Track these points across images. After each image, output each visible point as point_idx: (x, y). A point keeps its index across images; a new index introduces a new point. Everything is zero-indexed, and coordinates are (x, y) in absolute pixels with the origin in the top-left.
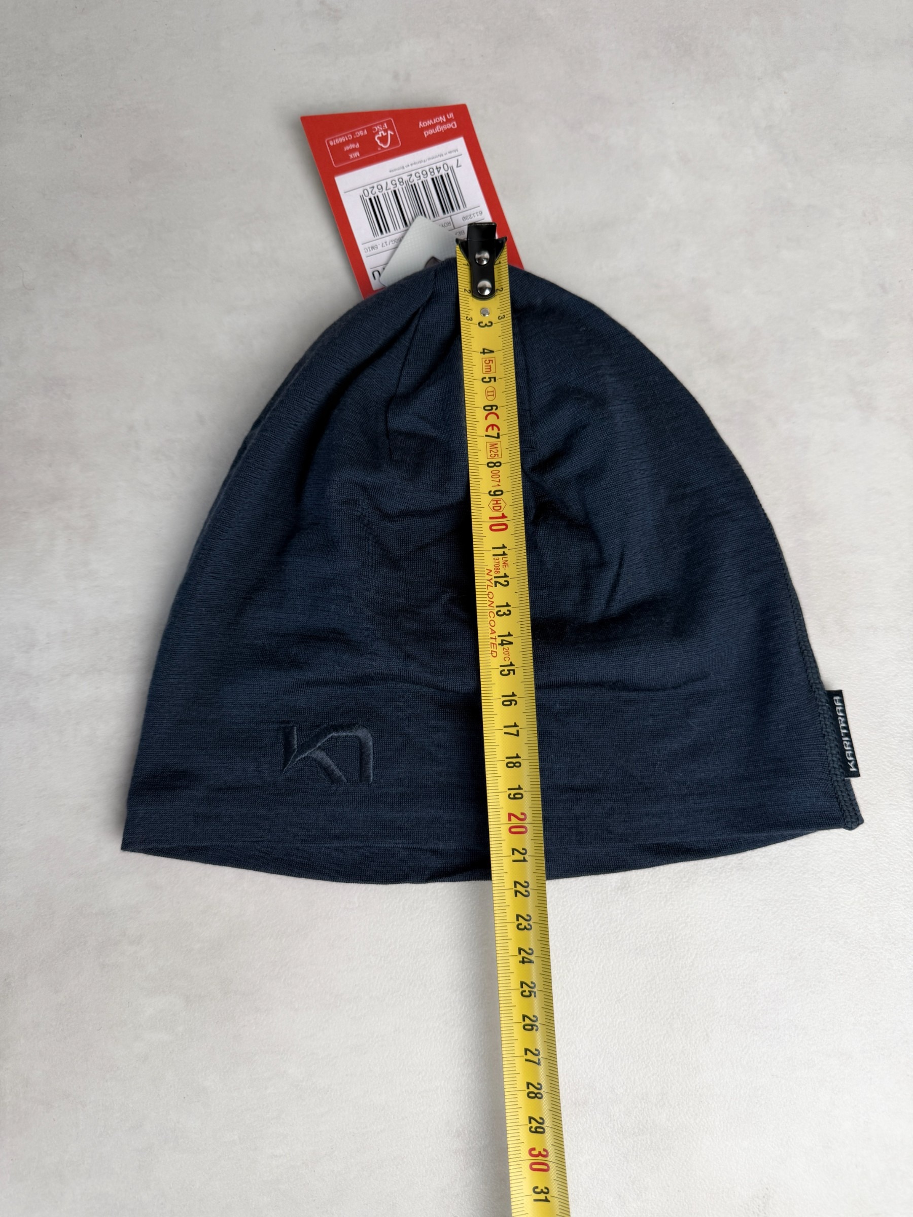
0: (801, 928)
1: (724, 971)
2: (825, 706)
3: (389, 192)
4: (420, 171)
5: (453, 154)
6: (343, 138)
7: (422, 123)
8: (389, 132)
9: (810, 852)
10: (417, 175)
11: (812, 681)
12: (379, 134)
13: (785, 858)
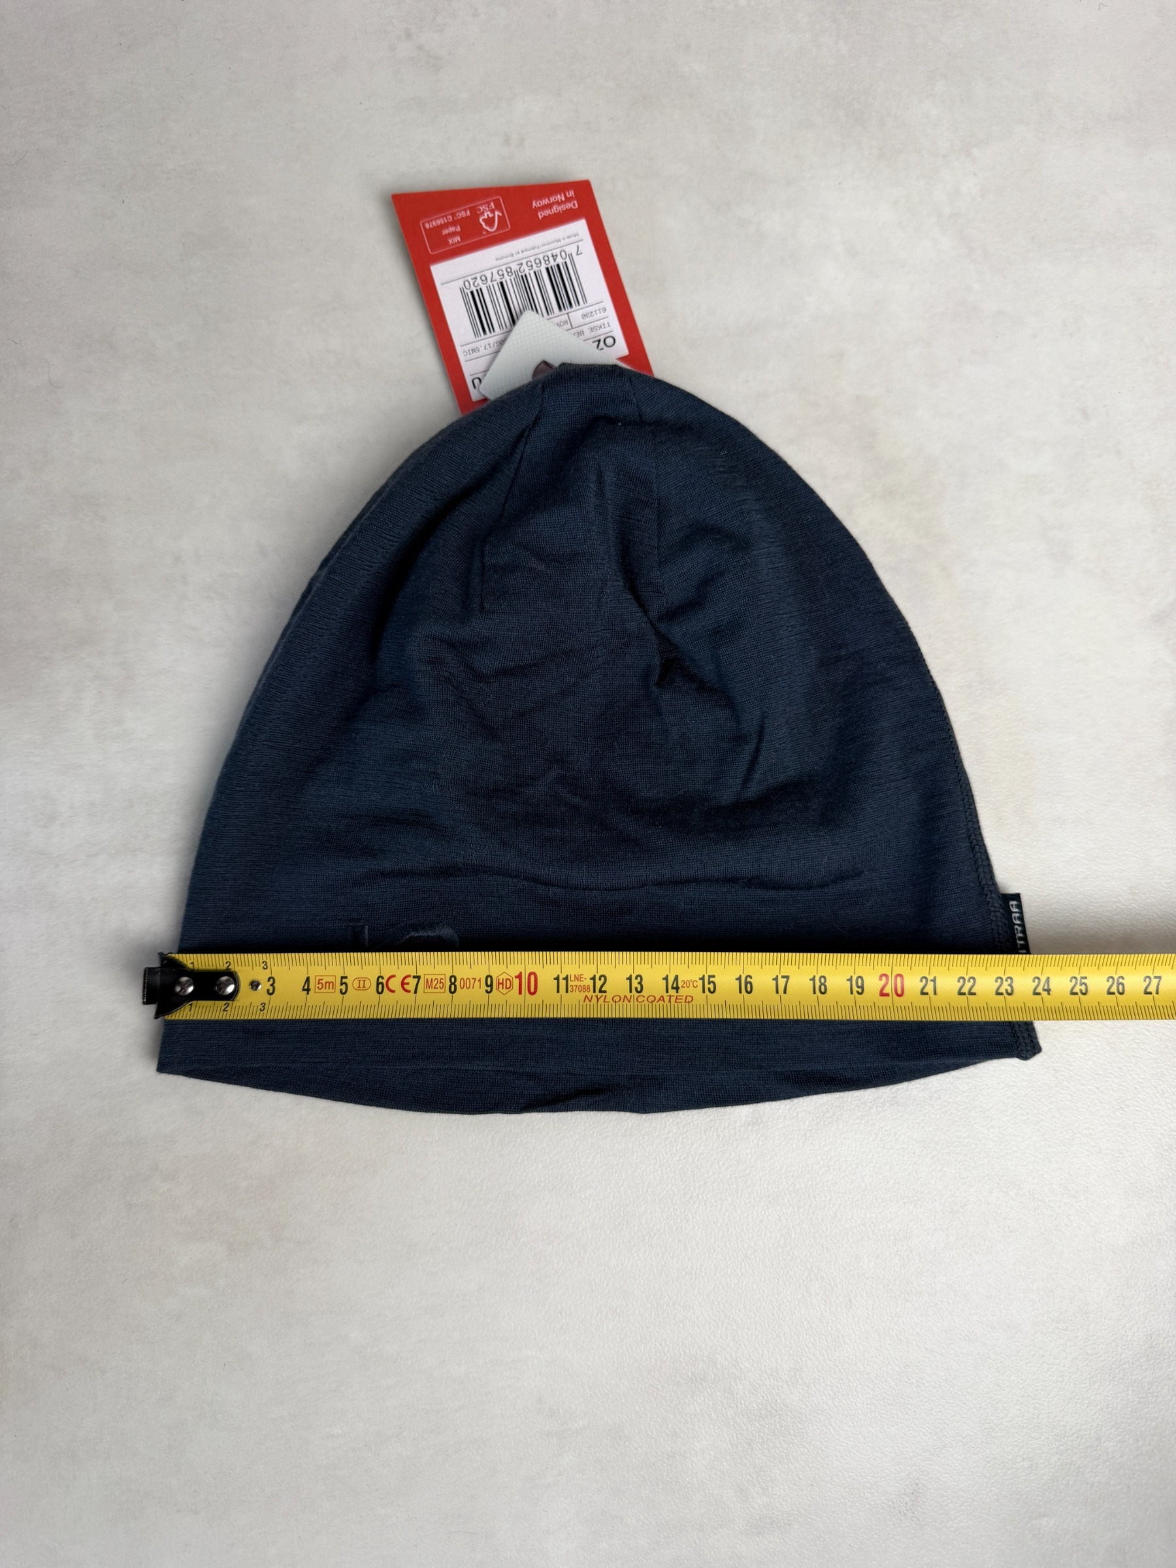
0: (965, 1176)
1: (872, 1225)
2: (999, 911)
3: (495, 283)
4: (532, 259)
5: (573, 239)
6: (442, 219)
7: (536, 203)
8: (497, 213)
9: (978, 1085)
10: (529, 264)
11: (983, 882)
12: (484, 215)
13: (948, 1092)
